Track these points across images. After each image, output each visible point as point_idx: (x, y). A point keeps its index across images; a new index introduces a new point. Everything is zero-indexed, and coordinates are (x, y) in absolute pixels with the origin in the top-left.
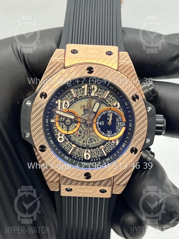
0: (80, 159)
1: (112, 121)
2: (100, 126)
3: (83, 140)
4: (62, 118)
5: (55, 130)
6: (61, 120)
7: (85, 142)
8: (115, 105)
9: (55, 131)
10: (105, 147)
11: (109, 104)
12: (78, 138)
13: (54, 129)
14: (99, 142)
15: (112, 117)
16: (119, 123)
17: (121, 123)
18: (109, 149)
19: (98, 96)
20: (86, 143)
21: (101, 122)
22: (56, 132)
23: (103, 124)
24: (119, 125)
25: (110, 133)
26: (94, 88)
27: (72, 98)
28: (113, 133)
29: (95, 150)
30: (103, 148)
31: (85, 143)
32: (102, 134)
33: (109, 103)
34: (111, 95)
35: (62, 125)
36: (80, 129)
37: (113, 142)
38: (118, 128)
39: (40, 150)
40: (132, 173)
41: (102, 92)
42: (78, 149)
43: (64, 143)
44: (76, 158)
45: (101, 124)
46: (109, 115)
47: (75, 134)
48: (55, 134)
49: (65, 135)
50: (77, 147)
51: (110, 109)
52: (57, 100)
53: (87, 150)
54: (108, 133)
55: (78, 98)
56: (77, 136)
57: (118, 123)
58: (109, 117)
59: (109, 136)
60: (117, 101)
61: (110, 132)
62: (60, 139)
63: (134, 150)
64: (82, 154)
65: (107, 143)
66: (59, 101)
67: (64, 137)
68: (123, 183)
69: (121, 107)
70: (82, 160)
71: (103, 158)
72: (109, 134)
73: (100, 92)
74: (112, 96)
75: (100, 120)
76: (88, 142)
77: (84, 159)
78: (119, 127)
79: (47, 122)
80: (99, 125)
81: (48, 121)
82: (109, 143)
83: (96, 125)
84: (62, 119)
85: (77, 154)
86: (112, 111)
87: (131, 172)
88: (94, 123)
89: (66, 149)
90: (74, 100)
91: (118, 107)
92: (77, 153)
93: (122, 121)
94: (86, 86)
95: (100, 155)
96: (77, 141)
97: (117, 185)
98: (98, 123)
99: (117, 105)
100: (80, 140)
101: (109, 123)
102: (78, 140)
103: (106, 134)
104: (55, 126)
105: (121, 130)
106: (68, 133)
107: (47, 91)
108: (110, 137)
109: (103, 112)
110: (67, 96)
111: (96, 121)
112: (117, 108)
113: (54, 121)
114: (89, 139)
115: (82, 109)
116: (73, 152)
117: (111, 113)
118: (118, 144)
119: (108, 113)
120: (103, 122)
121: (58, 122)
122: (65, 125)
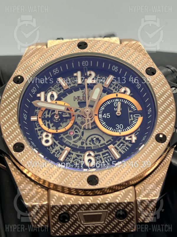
3: (81, 141)
5: (38, 132)
7: (85, 144)
8: (122, 91)
14: (105, 142)
15: (121, 107)
17: (135, 116)
20: (86, 144)
21: (105, 114)
22: (40, 134)
23: (108, 116)
25: (121, 127)
27: (60, 90)
28: (125, 127)
29: (101, 153)
30: (113, 148)
32: (109, 130)
35: (48, 124)
36: (76, 126)
37: (127, 138)
42: (74, 154)
43: (53, 148)
45: (105, 117)
46: (116, 105)
47: (68, 134)
48: (39, 137)
49: (54, 137)
50: (72, 152)
51: (117, 95)
52: (39, 92)
55: (69, 88)
56: (72, 136)
57: (132, 116)
58: (117, 107)
60: (125, 87)
61: (121, 126)
62: (47, 141)
65: (117, 141)
66: (43, 94)
67: (51, 138)
69: (132, 94)
72: (120, 129)
76: (88, 142)
80: (103, 118)
81: (26, 118)
83: (99, 119)
85: (74, 161)
86: (120, 99)
88: (96, 115)
94: (79, 73)
96: (72, 143)
98: (101, 116)
99: (125, 92)
100: (76, 141)
101: (117, 113)
102: (74, 142)
103: (116, 129)
104: (38, 126)
105: (136, 122)
106: (57, 131)
108: (121, 132)
110: (53, 88)
111: (98, 113)
113: (36, 118)
114: (90, 139)
115: (77, 101)
116: (67, 158)
117: (118, 102)
118: (136, 140)
119: (115, 102)
120: (108, 114)
121: (41, 119)
122: (52, 124)
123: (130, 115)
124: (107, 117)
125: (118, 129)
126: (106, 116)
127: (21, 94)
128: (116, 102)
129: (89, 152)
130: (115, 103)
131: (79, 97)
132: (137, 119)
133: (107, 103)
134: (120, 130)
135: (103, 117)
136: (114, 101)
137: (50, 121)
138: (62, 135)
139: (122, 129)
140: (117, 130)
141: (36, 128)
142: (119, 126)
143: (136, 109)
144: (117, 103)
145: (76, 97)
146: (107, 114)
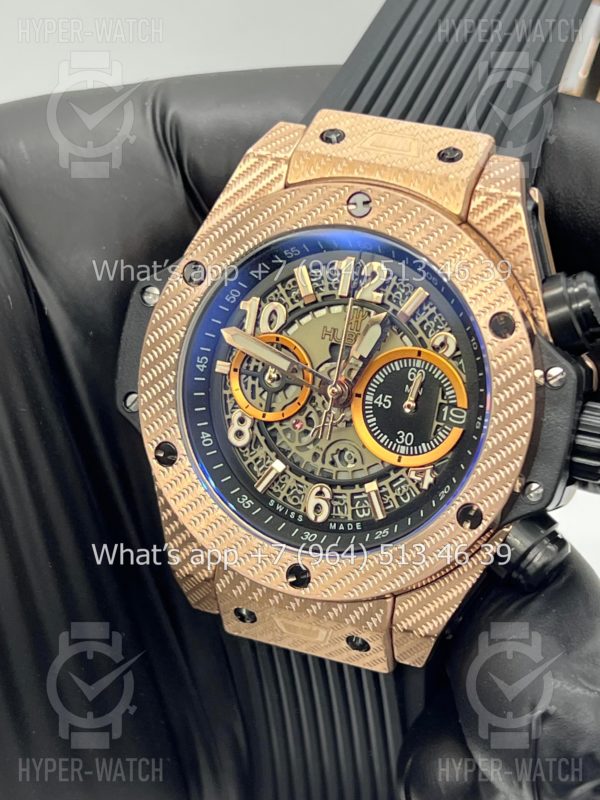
0: (292, 515)
2: (377, 410)
3: (314, 449)
4: (257, 364)
5: (228, 401)
6: (252, 369)
7: (320, 459)
8: (437, 343)
9: (226, 405)
10: (384, 490)
11: (421, 339)
12: (300, 441)
13: (226, 395)
14: (365, 467)
15: (422, 385)
16: (449, 411)
17: (454, 412)
18: (397, 497)
19: (387, 302)
20: (323, 462)
21: (381, 396)
22: (230, 407)
23: (387, 404)
24: (447, 418)
25: (409, 442)
28: (417, 443)
29: (349, 492)
30: (376, 492)
31: (318, 463)
32: (378, 441)
33: (421, 334)
34: (431, 307)
35: (253, 386)
36: (309, 408)
37: (412, 475)
38: (438, 426)
39: (157, 458)
40: (462, 597)
41: (403, 291)
42: (292, 478)
43: (251, 450)
44: (280, 508)
45: (380, 403)
46: (412, 377)
47: (288, 424)
48: (227, 413)
49: (258, 424)
50: (288, 472)
51: (419, 353)
52: (245, 297)
54: (400, 440)
55: (319, 299)
56: (297, 432)
57: (446, 409)
58: (410, 384)
59: (403, 449)
60: (449, 329)
61: (410, 437)
62: (239, 434)
63: (472, 513)
64: (303, 500)
65: (392, 473)
66: (255, 301)
67: (252, 428)
68: (426, 629)
69: (459, 353)
70: (300, 519)
71: (371, 525)
72: (404, 444)
73: (394, 289)
74: (435, 308)
75: (381, 390)
76: (328, 459)
77: (306, 518)
78: (441, 424)
79: (202, 367)
80: (374, 405)
81: (204, 366)
82: (402, 476)
83: (364, 405)
84: (256, 367)
85: (287, 495)
86: (426, 362)
87: (458, 594)
88: (358, 396)
89: (255, 473)
90: (302, 306)
91: (449, 353)
92: (288, 492)
93: (455, 405)
94: (351, 261)
95: (364, 514)
96: (294, 450)
97: (404, 630)
98: (371, 399)
100: (304, 448)
101: (407, 403)
102: (297, 448)
103: (395, 442)
105: (447, 436)
106: (264, 416)
107: (207, 259)
108: (405, 455)
109: (393, 362)
110: (284, 287)
111: (366, 390)
112: (443, 355)
113: (227, 369)
114: (333, 450)
115: (327, 342)
116: (276, 485)
117: (420, 369)
118: (430, 485)
119: (412, 367)
120: (388, 398)
121: (238, 373)
122: (261, 390)
123: (441, 409)
124: (384, 405)
125: (401, 445)
126: (382, 401)
128: (415, 367)
129: (322, 487)
130: (413, 371)
131: (335, 329)
133: (395, 366)
135: (375, 402)
136: (410, 365)
137: (257, 379)
138: (276, 425)
139: (409, 447)
140: (397, 445)
141: (224, 389)
142: (404, 437)
143: (455, 401)
144: (416, 373)
145: (328, 330)
146: (387, 396)
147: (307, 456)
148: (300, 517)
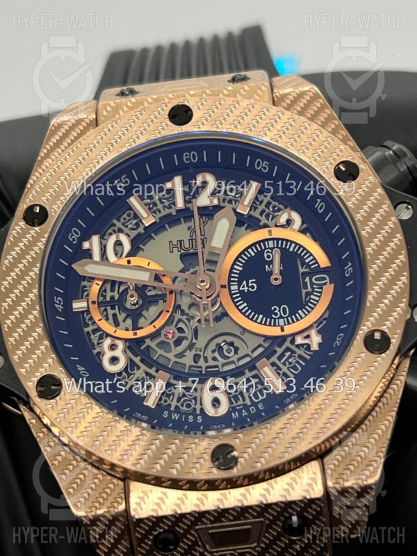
0: (191, 419)
1: (281, 273)
2: (245, 296)
3: (194, 352)
4: (112, 294)
5: (92, 336)
6: (108, 301)
7: (202, 359)
8: (283, 221)
9: (91, 340)
11: (265, 225)
12: (176, 349)
13: (88, 333)
14: (249, 352)
15: (282, 261)
16: (311, 280)
17: (316, 279)
18: (288, 369)
19: (223, 204)
20: (206, 360)
21: (245, 282)
22: (96, 341)
23: (253, 287)
25: (285, 314)
26: (205, 183)
27: (137, 225)
28: (293, 312)
29: (240, 380)
30: (269, 367)
31: (201, 363)
32: (255, 322)
33: (264, 221)
34: (265, 197)
35: (114, 316)
36: (178, 316)
37: (299, 340)
38: (307, 293)
39: (40, 393)
42: (178, 387)
44: (175, 416)
45: (246, 289)
46: (268, 257)
47: (162, 338)
48: (95, 348)
49: (129, 348)
50: (173, 381)
52: (86, 236)
53: (213, 381)
54: (276, 314)
55: (157, 220)
56: (171, 342)
57: (307, 279)
58: (271, 263)
59: (282, 322)
61: (284, 309)
62: (114, 360)
63: (378, 338)
64: (196, 404)
65: (277, 349)
66: (95, 239)
67: (125, 352)
69: (305, 225)
70: (200, 419)
72: (281, 317)
74: (269, 198)
75: (243, 277)
76: (210, 357)
77: (206, 417)
79: (59, 308)
80: (240, 292)
82: (288, 349)
83: (231, 295)
84: (113, 298)
85: (179, 404)
86: (278, 241)
88: (224, 287)
90: (143, 231)
91: (297, 227)
92: (178, 401)
94: (178, 180)
95: (261, 398)
96: (174, 359)
98: (236, 287)
99: (289, 222)
100: (181, 355)
101: (273, 278)
102: (176, 356)
103: (271, 318)
104: (90, 323)
105: (320, 297)
106: (135, 334)
108: (285, 325)
109: (246, 250)
110: (120, 221)
111: (229, 281)
112: (291, 229)
113: (84, 304)
114: (212, 347)
115: (177, 254)
116: (164, 398)
117: (274, 248)
118: (320, 344)
119: (266, 249)
120: (252, 282)
121: (96, 305)
122: (124, 315)
123: (304, 279)
124: (250, 289)
125: (278, 318)
126: (248, 286)
127: (45, 251)
128: (269, 248)
130: (268, 252)
131: (181, 241)
132: (320, 290)
133: (249, 253)
134: (282, 320)
135: (241, 289)
136: (263, 248)
137: (117, 307)
138: (148, 342)
139: (287, 318)
140: (275, 319)
141: (86, 327)
142: (279, 311)
143: (316, 265)
144: (272, 253)
145: (175, 243)
146: (250, 281)
147: (188, 360)
148: (199, 418)
